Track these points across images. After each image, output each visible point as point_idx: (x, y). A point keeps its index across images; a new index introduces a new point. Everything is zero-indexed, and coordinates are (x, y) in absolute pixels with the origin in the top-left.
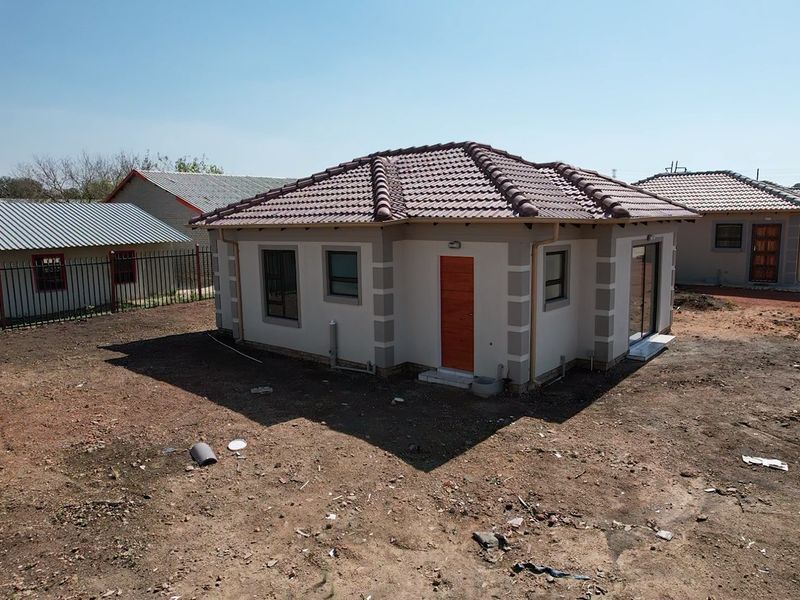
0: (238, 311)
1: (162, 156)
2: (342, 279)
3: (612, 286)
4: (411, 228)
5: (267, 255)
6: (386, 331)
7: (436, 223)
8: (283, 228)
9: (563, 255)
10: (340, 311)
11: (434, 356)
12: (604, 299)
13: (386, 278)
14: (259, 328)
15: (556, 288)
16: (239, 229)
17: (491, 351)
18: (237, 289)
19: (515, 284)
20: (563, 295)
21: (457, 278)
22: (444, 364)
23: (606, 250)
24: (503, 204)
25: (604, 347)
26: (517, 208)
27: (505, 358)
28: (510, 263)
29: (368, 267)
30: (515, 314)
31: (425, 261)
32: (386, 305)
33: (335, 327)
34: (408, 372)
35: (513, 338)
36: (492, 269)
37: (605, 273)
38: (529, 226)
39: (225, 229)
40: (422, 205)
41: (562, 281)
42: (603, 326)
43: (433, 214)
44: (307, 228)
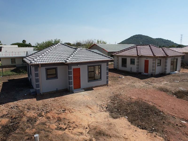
0: (118, 65)
2: (132, 62)
3: (167, 64)
4: (142, 56)
5: (122, 59)
6: (138, 68)
7: (144, 56)
8: (125, 56)
9: (160, 60)
10: (132, 66)
11: (144, 72)
12: (166, 66)
13: (138, 62)
14: (121, 68)
16: (119, 55)
17: (150, 71)
18: (118, 63)
19: (153, 63)
20: (160, 65)
21: (147, 62)
23: (166, 60)
24: (152, 54)
25: (165, 72)
26: (154, 55)
27: (152, 72)
28: (153, 61)
29: (136, 61)
30: (153, 66)
31: (143, 60)
32: (138, 65)
33: (131, 68)
34: (140, 73)
35: (153, 69)
36: (151, 61)
37: (166, 62)
38: (155, 57)
39: (117, 55)
41: (160, 63)
42: (166, 69)
43: (144, 55)
44: (129, 56)
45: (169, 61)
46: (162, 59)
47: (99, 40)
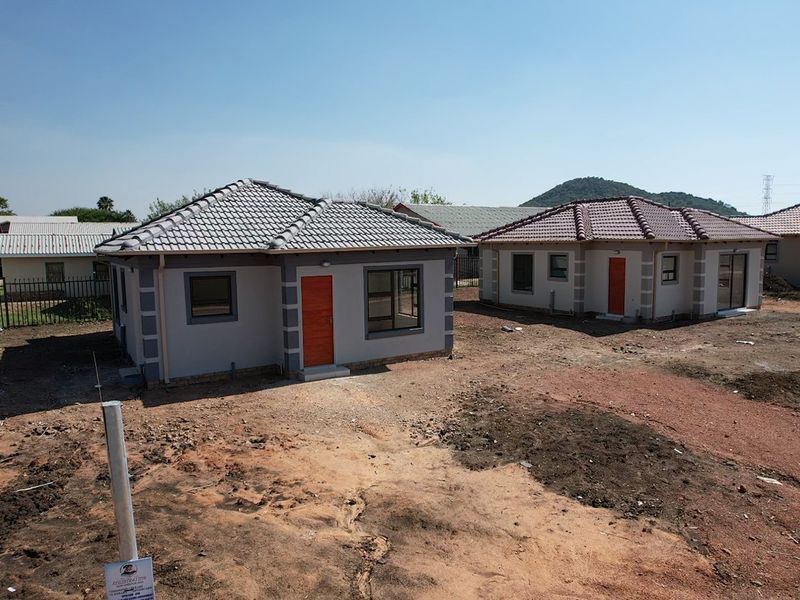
0: (497, 286)
1: (402, 188)
2: (557, 271)
3: (702, 275)
4: (596, 244)
5: (516, 257)
6: (580, 294)
7: (607, 242)
8: (527, 243)
9: (675, 258)
10: (556, 285)
11: (605, 309)
12: (698, 282)
13: (581, 268)
14: (508, 295)
15: (671, 275)
16: (502, 243)
17: (633, 303)
18: (496, 275)
19: (645, 270)
20: (675, 279)
21: (617, 268)
22: (609, 312)
23: (699, 256)
24: (640, 233)
25: (698, 307)
26: (646, 234)
27: (639, 306)
28: (643, 260)
29: (572, 261)
30: (645, 284)
31: (601, 261)
32: (581, 281)
33: (554, 293)
34: (591, 315)
35: (644, 296)
36: (634, 262)
37: (699, 268)
38: (651, 243)
39: (493, 243)
40: (601, 233)
41: (674, 271)
42: (698, 296)
43: (605, 237)
44: (541, 243)
45: (711, 262)
46: (683, 256)
47: (421, 193)
